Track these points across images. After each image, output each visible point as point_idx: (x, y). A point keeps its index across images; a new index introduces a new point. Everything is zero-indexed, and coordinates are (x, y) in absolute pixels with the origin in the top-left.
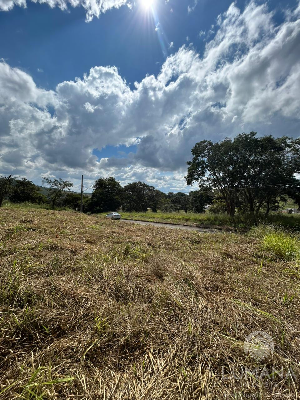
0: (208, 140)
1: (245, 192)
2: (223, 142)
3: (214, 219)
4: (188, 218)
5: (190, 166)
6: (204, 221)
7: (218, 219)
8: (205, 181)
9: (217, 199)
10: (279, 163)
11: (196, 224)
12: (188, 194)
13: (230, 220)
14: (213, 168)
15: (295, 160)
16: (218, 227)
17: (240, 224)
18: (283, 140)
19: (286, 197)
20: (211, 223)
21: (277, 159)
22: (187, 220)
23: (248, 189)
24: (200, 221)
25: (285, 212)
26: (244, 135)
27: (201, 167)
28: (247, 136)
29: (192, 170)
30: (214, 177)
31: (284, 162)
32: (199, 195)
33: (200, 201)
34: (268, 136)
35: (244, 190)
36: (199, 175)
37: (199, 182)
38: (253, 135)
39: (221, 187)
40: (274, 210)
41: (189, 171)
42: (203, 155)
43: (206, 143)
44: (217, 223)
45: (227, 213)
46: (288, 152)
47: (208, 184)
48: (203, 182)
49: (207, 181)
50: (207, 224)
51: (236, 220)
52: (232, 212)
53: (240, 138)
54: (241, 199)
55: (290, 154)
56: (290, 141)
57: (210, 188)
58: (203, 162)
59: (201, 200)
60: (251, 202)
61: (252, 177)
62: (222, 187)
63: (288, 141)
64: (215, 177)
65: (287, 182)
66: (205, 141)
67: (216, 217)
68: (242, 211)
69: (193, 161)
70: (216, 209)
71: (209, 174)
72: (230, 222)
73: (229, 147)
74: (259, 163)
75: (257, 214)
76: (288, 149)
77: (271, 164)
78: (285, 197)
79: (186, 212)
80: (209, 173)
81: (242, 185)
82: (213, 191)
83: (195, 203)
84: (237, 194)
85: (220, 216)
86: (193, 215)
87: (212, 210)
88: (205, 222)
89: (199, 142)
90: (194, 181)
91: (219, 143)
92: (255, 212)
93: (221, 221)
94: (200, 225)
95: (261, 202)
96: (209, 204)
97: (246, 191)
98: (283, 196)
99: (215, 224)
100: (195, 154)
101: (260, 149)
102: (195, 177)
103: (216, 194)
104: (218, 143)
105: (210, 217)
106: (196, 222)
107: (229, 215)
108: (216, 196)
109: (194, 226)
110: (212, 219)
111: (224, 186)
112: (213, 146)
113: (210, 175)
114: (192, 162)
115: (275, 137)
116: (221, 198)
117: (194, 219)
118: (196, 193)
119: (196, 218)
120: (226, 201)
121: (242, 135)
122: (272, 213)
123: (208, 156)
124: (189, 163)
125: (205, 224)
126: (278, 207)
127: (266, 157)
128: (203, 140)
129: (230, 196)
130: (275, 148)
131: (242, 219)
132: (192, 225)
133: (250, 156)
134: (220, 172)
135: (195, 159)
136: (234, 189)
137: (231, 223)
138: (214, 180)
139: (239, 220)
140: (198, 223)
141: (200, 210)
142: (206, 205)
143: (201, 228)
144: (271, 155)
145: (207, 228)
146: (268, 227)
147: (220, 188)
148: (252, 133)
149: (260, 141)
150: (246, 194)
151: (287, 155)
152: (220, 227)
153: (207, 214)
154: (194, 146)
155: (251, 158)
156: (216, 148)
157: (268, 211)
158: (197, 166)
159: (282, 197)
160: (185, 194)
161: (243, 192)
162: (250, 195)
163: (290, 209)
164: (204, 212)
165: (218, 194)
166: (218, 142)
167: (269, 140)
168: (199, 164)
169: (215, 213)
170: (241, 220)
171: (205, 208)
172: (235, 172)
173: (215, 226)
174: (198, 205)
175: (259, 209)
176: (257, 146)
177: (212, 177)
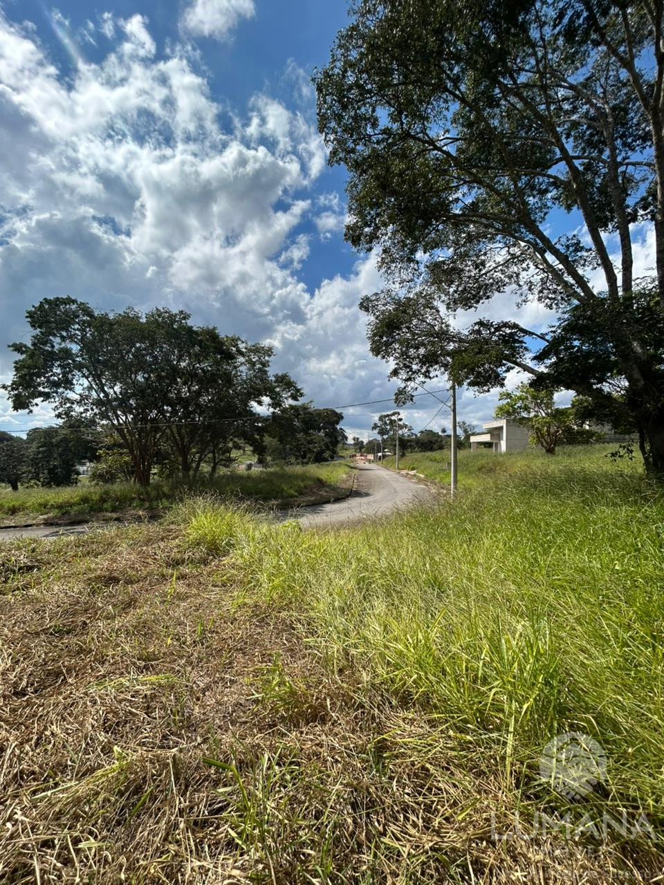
0: (79, 301)
1: (172, 432)
2: (120, 315)
3: (101, 497)
4: (17, 504)
5: (24, 356)
6: (71, 505)
7: (111, 497)
8: (73, 403)
9: (108, 449)
10: (228, 380)
11: (45, 516)
12: (24, 437)
13: (139, 495)
14: (96, 371)
15: (250, 379)
16: (110, 514)
17: (161, 499)
18: (234, 341)
19: (241, 442)
20: (92, 509)
21: (225, 374)
22: (13, 511)
23: (177, 425)
24: (60, 507)
25: (241, 469)
26: (166, 312)
27: (59, 366)
28: (172, 317)
29: (29, 367)
30: (98, 396)
31: (237, 380)
32: (59, 438)
33: (60, 455)
34: (211, 327)
35: (169, 427)
36: (56, 385)
37: (55, 405)
38: (184, 318)
39: (118, 420)
40: (226, 466)
41: (17, 369)
42: (64, 334)
43: (74, 307)
44: (106, 505)
45: (135, 480)
46: (242, 364)
47: (82, 409)
48: (68, 405)
49: (79, 403)
50: (81, 512)
51: (153, 494)
52: (144, 478)
53: (159, 316)
54: (164, 447)
55: (245, 367)
56: (244, 345)
57: (92, 422)
58: (67, 353)
59: (64, 450)
60: (184, 451)
61: (184, 402)
62: (121, 422)
63: (242, 346)
64: (102, 395)
65: (240, 415)
66: (70, 301)
67: (106, 493)
68: (167, 472)
69: (34, 344)
70: (107, 472)
71: (85, 386)
72: (140, 499)
73: (134, 329)
74: (196, 375)
75: (195, 475)
76: (241, 359)
77: (216, 382)
78: (239, 441)
79: (15, 488)
80: (86, 383)
81: (164, 416)
82: (99, 429)
83: (48, 462)
84: (155, 437)
85: (117, 488)
86: (36, 494)
87: (97, 476)
88: (75, 508)
89: (52, 298)
90: (38, 400)
91: (111, 316)
92: (191, 473)
93: (117, 499)
94: (59, 518)
95: (201, 452)
96: (91, 461)
97: (175, 430)
98: (236, 440)
99: (101, 510)
100: (40, 327)
101: (197, 348)
102: (41, 389)
103: (106, 437)
104: (107, 315)
105: (90, 493)
106: (46, 513)
107: (138, 485)
108: (108, 441)
109: (38, 525)
110: (96, 497)
111: (124, 418)
112: (95, 318)
113: (90, 388)
114: (29, 345)
115: (223, 333)
116: (120, 446)
117: (40, 505)
118: (50, 432)
119: (47, 501)
120: (131, 452)
121: (162, 310)
122: (222, 471)
123: (82, 340)
124: (18, 348)
125: (73, 513)
126: (231, 460)
127: (210, 366)
128: (65, 297)
129: (139, 440)
130: (222, 352)
131: (166, 489)
132: (29, 522)
133: (180, 359)
134: (115, 385)
135: (40, 341)
136: (149, 426)
137: (143, 500)
138: (98, 403)
139: (158, 493)
140: (51, 515)
141: (63, 477)
142: (84, 464)
143: (60, 525)
144: (217, 363)
145: (79, 523)
146: (200, 501)
147: (115, 422)
148: (181, 312)
149: (196, 333)
150: (174, 437)
151: (241, 368)
152: (115, 515)
153: (84, 486)
154: (37, 305)
155: (183, 364)
156: (102, 324)
157: (214, 469)
158: (45, 360)
159: (234, 442)
160: (14, 434)
161: (168, 431)
162: (182, 439)
163: (249, 462)
164: (76, 482)
165: (111, 436)
166: (107, 312)
167: (212, 335)
168: (51, 357)
169: (106, 481)
170: (164, 493)
171: (78, 473)
172: (149, 388)
173: (100, 515)
174: (55, 466)
175: (198, 466)
176: (191, 342)
177: (94, 394)
